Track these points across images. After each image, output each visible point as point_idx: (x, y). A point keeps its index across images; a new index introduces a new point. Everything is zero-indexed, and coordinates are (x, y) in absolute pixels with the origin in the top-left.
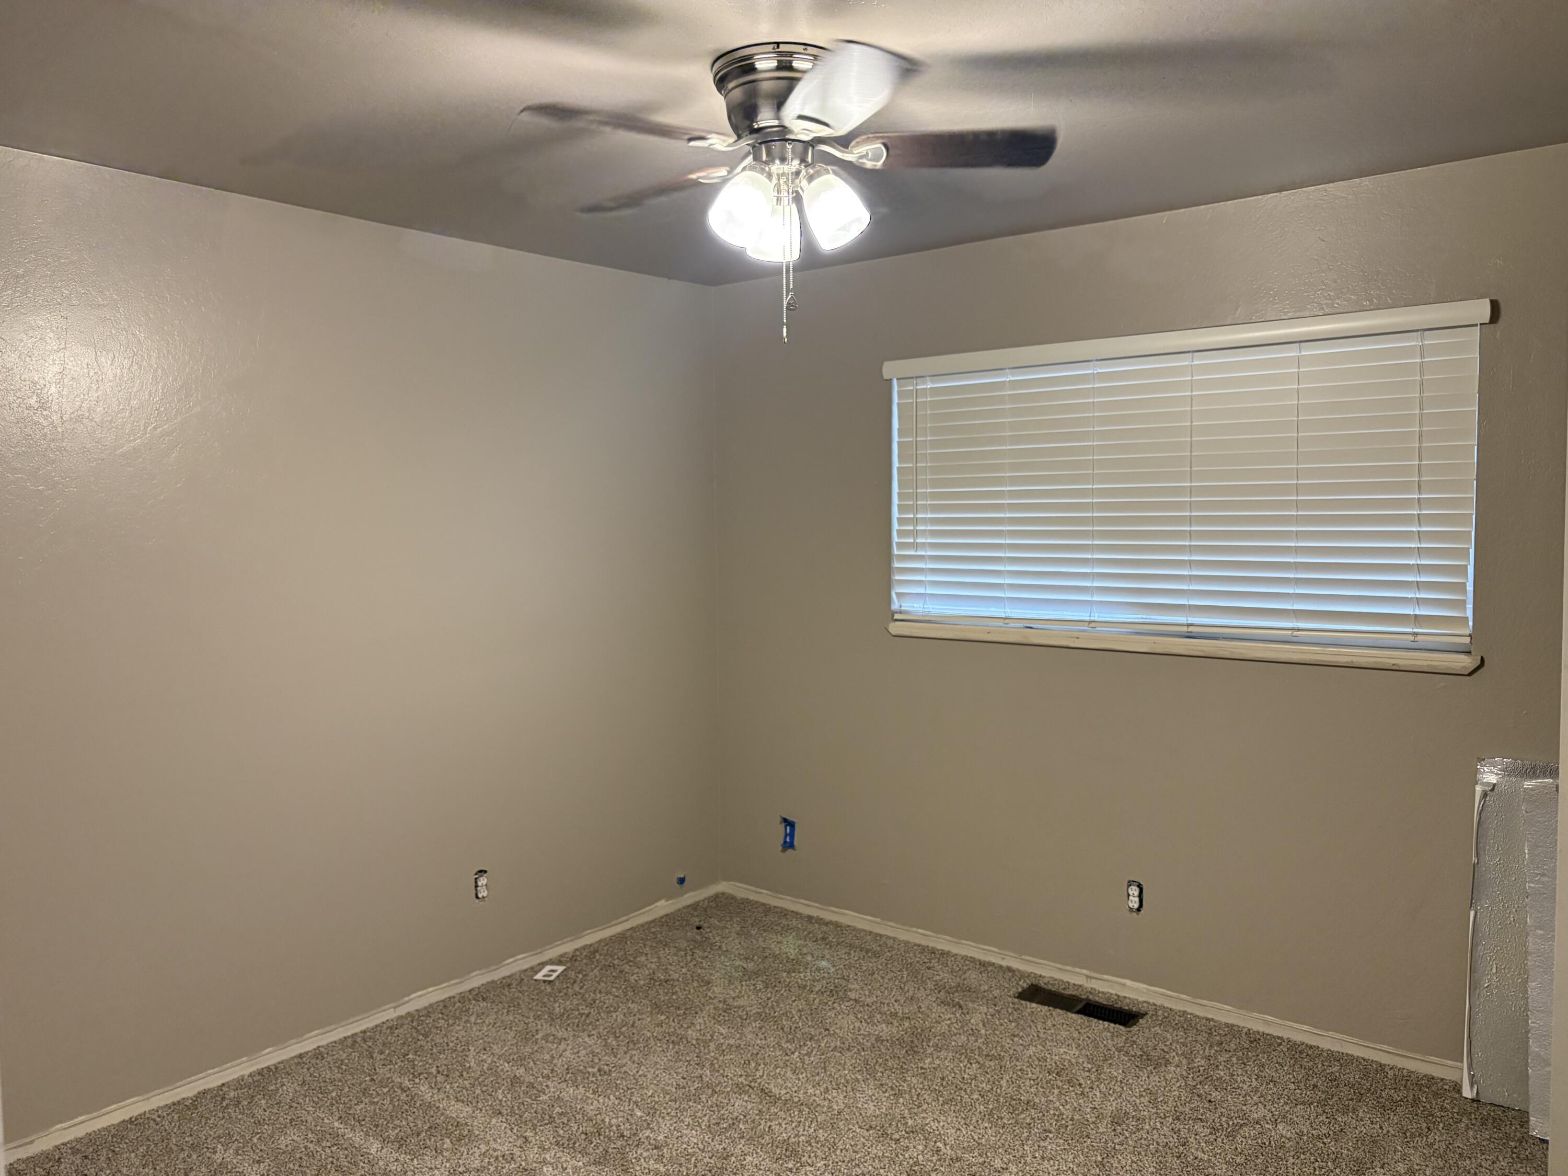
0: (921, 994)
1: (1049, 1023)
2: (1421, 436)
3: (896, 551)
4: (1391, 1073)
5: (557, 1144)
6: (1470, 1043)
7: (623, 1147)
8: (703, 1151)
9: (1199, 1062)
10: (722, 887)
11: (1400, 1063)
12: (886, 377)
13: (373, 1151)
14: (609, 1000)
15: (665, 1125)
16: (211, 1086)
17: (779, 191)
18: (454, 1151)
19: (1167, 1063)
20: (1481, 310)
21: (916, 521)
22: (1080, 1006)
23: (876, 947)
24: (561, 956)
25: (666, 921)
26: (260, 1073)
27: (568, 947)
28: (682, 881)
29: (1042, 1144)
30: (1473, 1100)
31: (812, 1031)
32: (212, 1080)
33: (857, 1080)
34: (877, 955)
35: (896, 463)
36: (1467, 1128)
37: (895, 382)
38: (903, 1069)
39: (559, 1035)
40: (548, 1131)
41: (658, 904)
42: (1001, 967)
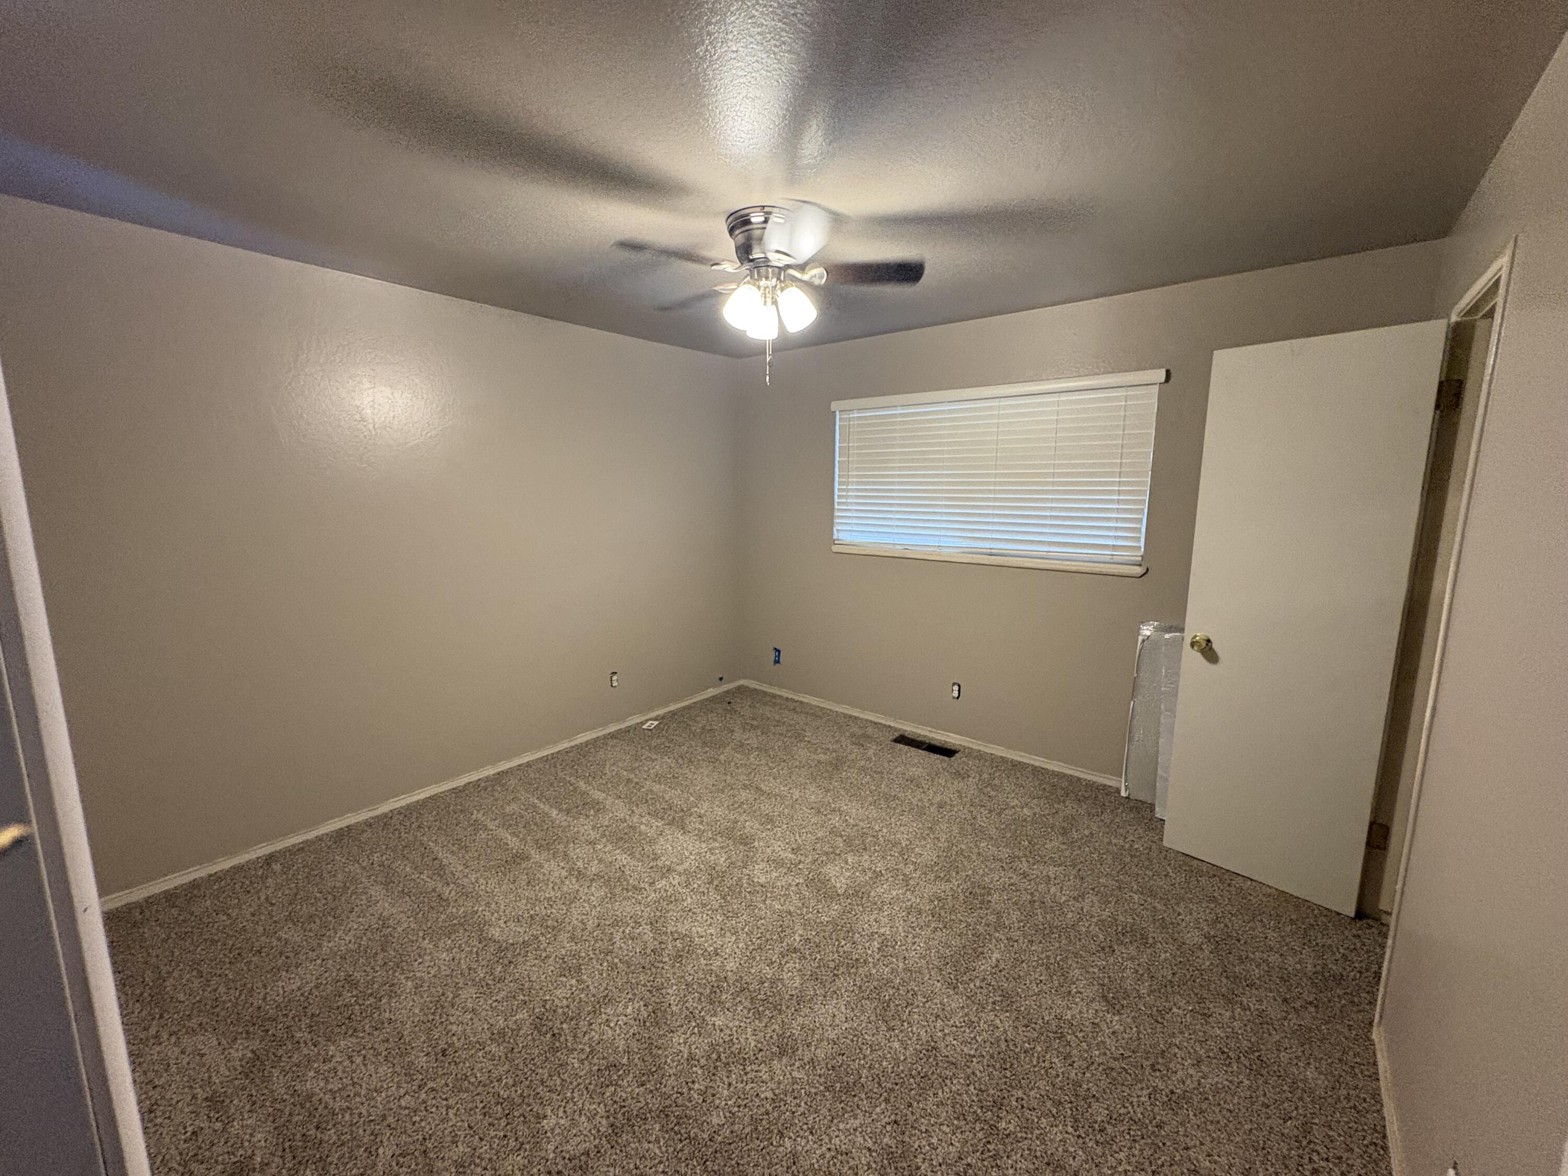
0: (843, 739)
1: (909, 755)
2: (1122, 446)
3: (836, 507)
4: (1084, 783)
5: (649, 814)
6: (1126, 770)
7: (683, 816)
8: (724, 819)
9: (985, 776)
10: (742, 682)
11: (1089, 777)
12: (833, 410)
13: (554, 815)
14: (681, 740)
15: (706, 805)
16: (472, 780)
17: (765, 297)
18: (594, 816)
19: (969, 776)
20: (1161, 375)
21: (848, 490)
22: (925, 747)
23: (820, 714)
24: (658, 716)
25: (713, 699)
26: (498, 773)
27: (661, 712)
28: (721, 679)
29: (901, 818)
30: (1126, 798)
31: (785, 757)
32: (474, 777)
33: (806, 783)
34: (821, 718)
35: (837, 459)
36: (1122, 812)
37: (837, 413)
38: (831, 778)
39: (654, 757)
40: (645, 807)
41: (709, 690)
42: (885, 725)
